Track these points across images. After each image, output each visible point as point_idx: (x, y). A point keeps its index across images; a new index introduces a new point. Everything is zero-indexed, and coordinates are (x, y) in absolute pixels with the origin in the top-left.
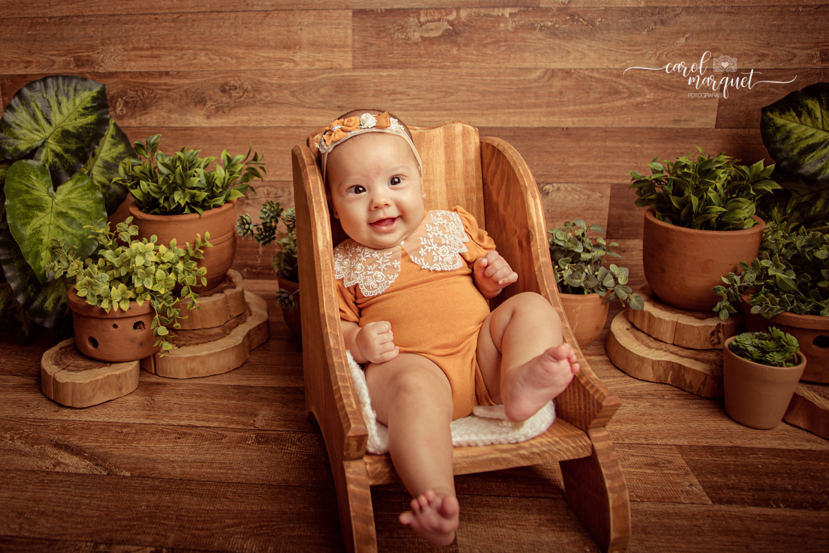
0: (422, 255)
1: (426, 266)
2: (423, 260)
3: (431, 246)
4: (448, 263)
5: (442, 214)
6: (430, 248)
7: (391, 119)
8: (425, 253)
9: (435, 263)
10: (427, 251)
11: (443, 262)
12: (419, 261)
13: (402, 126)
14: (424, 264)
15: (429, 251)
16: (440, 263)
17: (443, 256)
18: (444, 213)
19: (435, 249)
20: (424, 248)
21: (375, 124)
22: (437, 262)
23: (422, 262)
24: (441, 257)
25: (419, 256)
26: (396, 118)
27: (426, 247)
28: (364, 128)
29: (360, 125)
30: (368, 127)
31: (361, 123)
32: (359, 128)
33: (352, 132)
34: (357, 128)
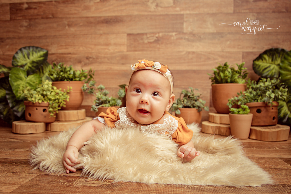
7: (168, 70)
21: (160, 69)
28: (154, 68)
29: (153, 66)
30: (156, 68)
31: (154, 65)
32: (152, 67)
33: (149, 67)
34: (151, 67)
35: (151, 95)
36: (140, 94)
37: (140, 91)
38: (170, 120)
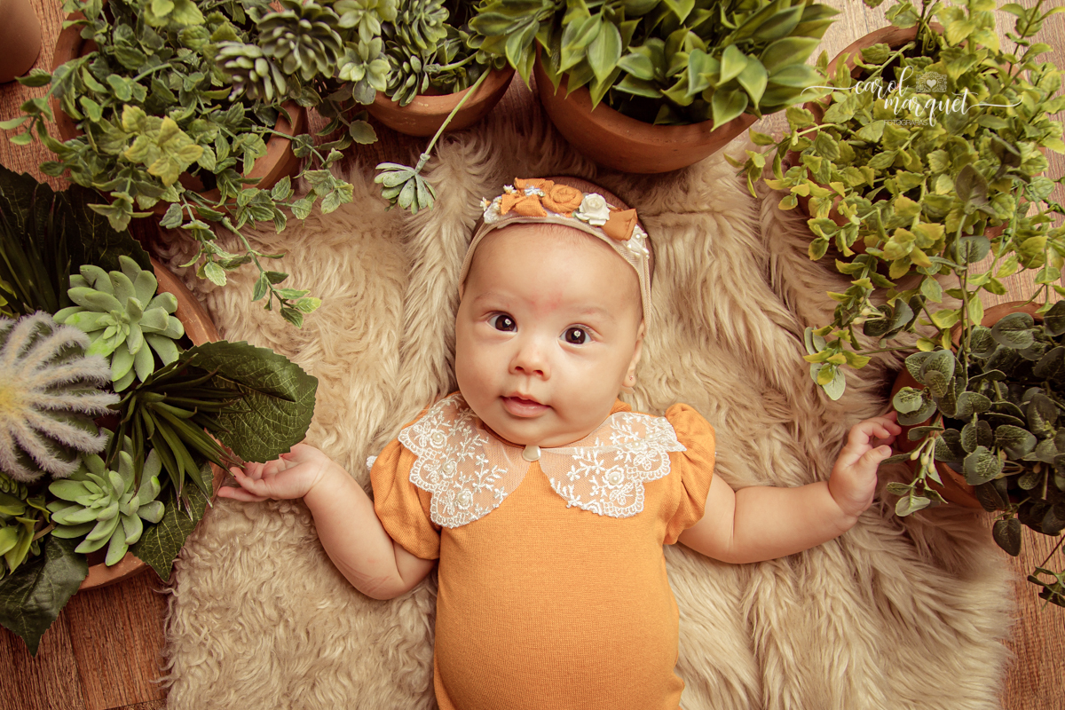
0: (572, 479)
1: (575, 501)
2: (571, 489)
3: (593, 464)
4: (616, 503)
5: (634, 420)
6: (588, 468)
7: (637, 227)
8: (578, 477)
9: (592, 498)
10: (582, 474)
11: (607, 499)
12: (564, 489)
13: (646, 251)
14: (572, 497)
15: (586, 473)
16: (602, 500)
17: (611, 487)
18: (639, 419)
19: (598, 472)
20: (577, 467)
21: (602, 223)
22: (598, 497)
23: (568, 494)
24: (607, 488)
25: (566, 482)
26: (646, 232)
27: (582, 464)
28: (580, 220)
29: (578, 211)
30: (587, 222)
31: (581, 207)
32: (573, 214)
33: (557, 215)
34: (568, 212)
35: (557, 339)
36: (511, 338)
37: (514, 326)
38: (634, 431)
